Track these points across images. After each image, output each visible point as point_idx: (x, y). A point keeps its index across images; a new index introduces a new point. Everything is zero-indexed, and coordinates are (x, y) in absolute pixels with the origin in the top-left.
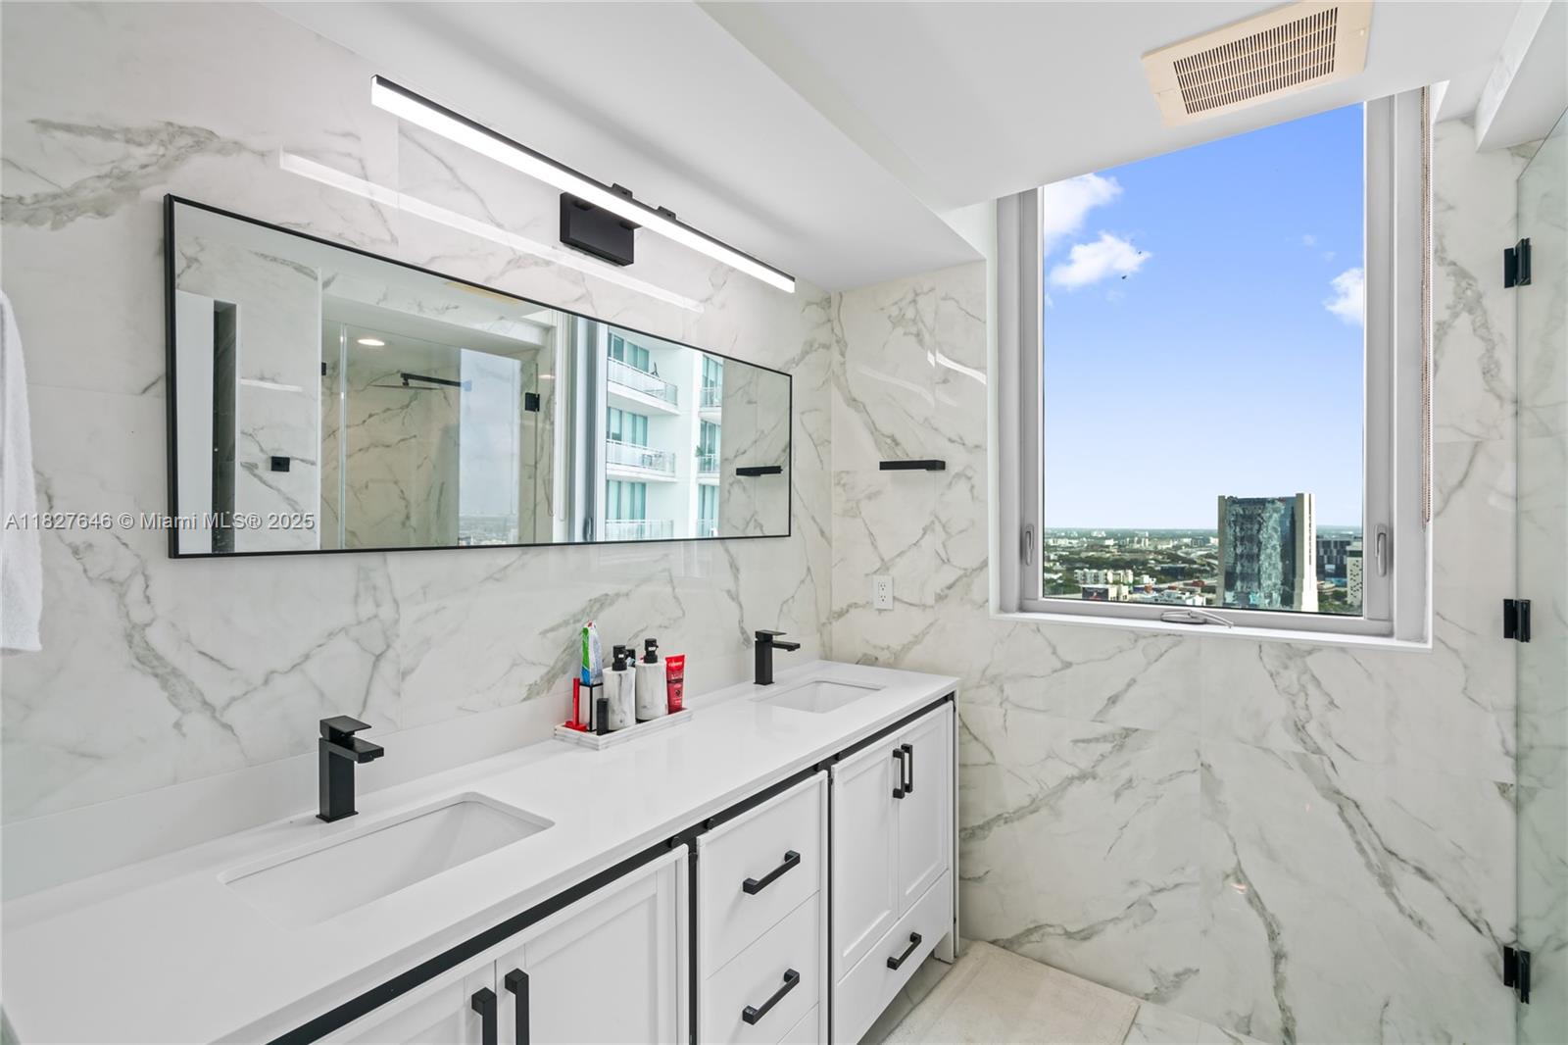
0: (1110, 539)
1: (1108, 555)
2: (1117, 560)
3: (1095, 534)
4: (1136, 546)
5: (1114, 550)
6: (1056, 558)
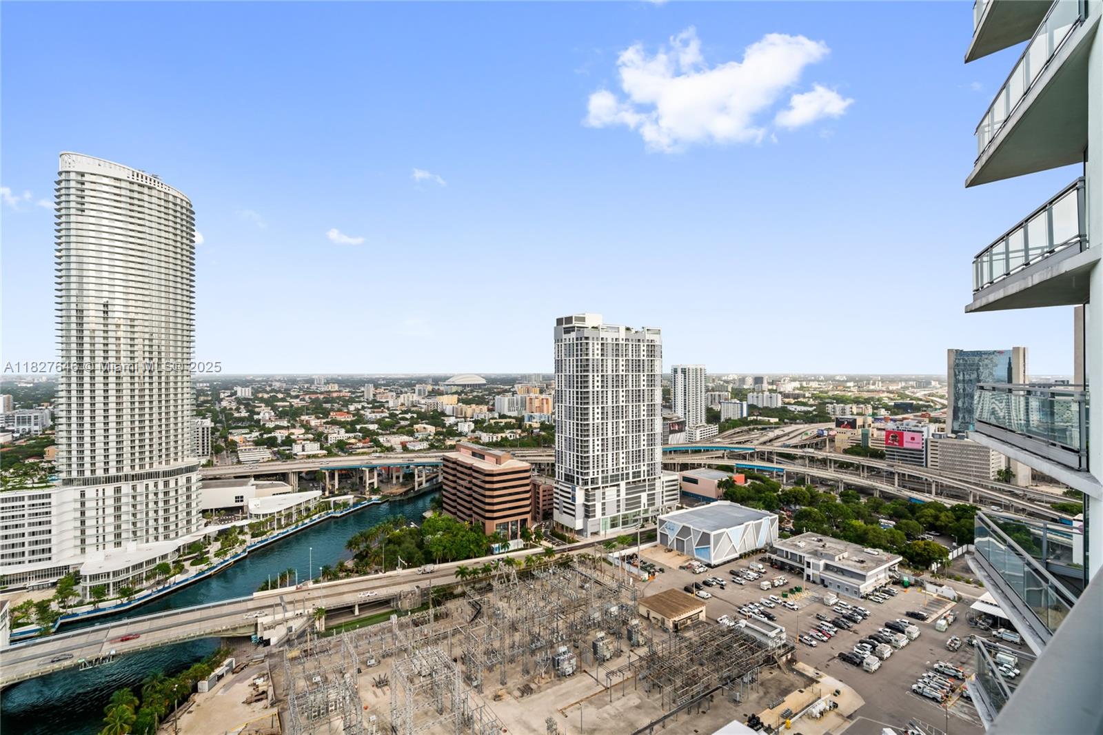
0: (850, 381)
1: (850, 394)
2: (857, 398)
3: (838, 378)
4: (872, 387)
5: (855, 389)
6: (810, 395)
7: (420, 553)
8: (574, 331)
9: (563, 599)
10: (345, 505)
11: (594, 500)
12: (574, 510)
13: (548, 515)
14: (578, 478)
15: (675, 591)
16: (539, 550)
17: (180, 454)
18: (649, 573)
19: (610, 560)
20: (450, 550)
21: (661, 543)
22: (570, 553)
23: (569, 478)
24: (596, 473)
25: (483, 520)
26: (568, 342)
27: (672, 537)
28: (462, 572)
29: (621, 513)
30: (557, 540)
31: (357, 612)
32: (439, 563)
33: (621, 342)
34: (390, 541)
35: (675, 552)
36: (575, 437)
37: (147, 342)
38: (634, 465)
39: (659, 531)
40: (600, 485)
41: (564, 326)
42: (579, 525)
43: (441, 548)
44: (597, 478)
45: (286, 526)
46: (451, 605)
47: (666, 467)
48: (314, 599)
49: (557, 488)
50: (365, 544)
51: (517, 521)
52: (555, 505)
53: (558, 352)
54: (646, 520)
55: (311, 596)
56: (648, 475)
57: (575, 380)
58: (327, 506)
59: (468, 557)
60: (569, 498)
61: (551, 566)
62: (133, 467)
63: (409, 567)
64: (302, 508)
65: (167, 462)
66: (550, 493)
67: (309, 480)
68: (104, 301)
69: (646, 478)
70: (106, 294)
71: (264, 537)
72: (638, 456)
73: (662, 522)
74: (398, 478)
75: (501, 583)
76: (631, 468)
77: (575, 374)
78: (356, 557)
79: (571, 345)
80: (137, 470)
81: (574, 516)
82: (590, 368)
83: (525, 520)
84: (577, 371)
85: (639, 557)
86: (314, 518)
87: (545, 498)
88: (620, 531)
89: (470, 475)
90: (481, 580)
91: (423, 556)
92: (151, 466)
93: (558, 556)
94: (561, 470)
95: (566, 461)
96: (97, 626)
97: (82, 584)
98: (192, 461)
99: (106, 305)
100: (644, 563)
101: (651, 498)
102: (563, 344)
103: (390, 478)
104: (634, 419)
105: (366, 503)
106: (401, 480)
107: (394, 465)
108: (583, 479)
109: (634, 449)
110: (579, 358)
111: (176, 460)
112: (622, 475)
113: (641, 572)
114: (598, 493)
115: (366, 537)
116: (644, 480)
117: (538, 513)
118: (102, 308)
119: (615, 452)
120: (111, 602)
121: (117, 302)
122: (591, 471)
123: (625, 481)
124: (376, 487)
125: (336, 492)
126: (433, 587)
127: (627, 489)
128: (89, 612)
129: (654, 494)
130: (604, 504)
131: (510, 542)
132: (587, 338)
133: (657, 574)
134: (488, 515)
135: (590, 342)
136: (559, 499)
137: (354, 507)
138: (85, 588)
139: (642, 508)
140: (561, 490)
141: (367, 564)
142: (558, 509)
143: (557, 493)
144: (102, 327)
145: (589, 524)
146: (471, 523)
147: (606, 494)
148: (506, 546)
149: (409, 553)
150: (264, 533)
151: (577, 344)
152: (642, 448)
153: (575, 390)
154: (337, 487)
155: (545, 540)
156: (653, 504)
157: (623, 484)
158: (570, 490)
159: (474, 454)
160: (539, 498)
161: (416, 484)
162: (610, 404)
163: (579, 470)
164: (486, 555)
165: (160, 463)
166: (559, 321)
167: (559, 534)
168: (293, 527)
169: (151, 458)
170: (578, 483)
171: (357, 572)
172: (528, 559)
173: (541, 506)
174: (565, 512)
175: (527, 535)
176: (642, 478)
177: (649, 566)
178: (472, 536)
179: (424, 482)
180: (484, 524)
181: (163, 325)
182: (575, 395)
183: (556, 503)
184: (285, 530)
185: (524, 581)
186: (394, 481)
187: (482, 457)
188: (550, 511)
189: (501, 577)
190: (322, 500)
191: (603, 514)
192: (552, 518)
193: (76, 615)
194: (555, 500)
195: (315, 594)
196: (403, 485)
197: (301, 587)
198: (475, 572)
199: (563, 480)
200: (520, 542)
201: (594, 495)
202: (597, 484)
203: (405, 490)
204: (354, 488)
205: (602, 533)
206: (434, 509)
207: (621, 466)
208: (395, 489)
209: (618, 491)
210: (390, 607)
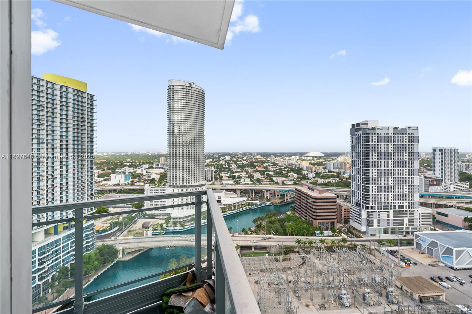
7: (281, 229)
8: (361, 130)
9: (349, 266)
10: (256, 204)
11: (373, 218)
12: (360, 221)
13: (347, 221)
14: (363, 205)
15: (422, 278)
16: (340, 238)
17: (200, 179)
18: (406, 263)
19: (380, 250)
20: (295, 231)
21: (417, 248)
22: (356, 243)
23: (358, 205)
24: (374, 204)
25: (311, 219)
26: (357, 136)
27: (424, 246)
28: (298, 242)
29: (390, 227)
30: (351, 235)
31: (253, 250)
32: (290, 235)
33: (390, 135)
34: (271, 222)
35: (426, 255)
36: (362, 184)
37: (191, 140)
38: (399, 202)
39: (415, 241)
40: (376, 210)
41: (356, 128)
42: (363, 229)
43: (290, 229)
44: (375, 206)
45: (234, 210)
46: (292, 256)
47: (422, 204)
48: (237, 240)
49: (352, 209)
50: (260, 222)
51: (329, 222)
52: (350, 217)
53: (352, 141)
54: (408, 233)
55: (237, 239)
56: (409, 208)
57: (362, 155)
58: (249, 204)
59: (303, 235)
60: (358, 215)
61: (344, 248)
62: (186, 183)
63: (276, 235)
64: (240, 204)
65: (196, 182)
66: (348, 211)
67: (244, 193)
68: (179, 127)
69: (407, 209)
70: (179, 125)
71: (226, 213)
72: (402, 197)
73: (417, 236)
74: (278, 195)
75: (317, 251)
76: (397, 203)
77: (361, 152)
78: (256, 226)
79: (360, 138)
80: (188, 184)
81: (360, 224)
82: (371, 149)
83: (333, 222)
84: (363, 151)
85: (399, 253)
86: (244, 208)
87: (345, 213)
88: (389, 237)
89: (306, 198)
90: (307, 247)
91: (283, 231)
92: (192, 183)
93: (349, 243)
94: (354, 199)
95: (356, 195)
96: (172, 235)
97: (172, 220)
98: (204, 182)
99: (179, 128)
100: (403, 257)
101: (411, 222)
102: (355, 137)
103: (275, 195)
104: (399, 176)
105: (264, 205)
106: (280, 197)
107: (277, 190)
108: (366, 206)
109: (399, 193)
110: (364, 144)
111: (199, 181)
112: (391, 206)
113: (401, 262)
114: (376, 215)
115: (261, 219)
116: (407, 211)
117: (342, 220)
118: (178, 129)
119: (386, 194)
120: (178, 228)
121: (182, 127)
122: (371, 202)
123: (393, 210)
124: (269, 198)
125: (254, 199)
126: (284, 246)
127: (394, 214)
128: (172, 230)
129: (413, 219)
130: (379, 220)
131: (324, 232)
132: (369, 134)
133: (411, 265)
134: (314, 217)
135: (371, 136)
136: (352, 215)
137: (259, 206)
138: (172, 221)
139: (405, 226)
140: (354, 210)
141: (260, 230)
142: (352, 219)
143: (352, 211)
144: (178, 136)
145: (369, 230)
146: (307, 219)
147: (380, 215)
148: (322, 233)
149: (277, 229)
150: (226, 212)
151: (363, 137)
152: (405, 193)
153: (362, 160)
154: (254, 197)
155: (344, 234)
156: (413, 225)
157: (391, 212)
158: (358, 211)
159: (309, 188)
160: (342, 212)
161: (285, 199)
162: (383, 168)
163: (364, 201)
164: (312, 236)
165: (194, 182)
166: (353, 126)
167: (352, 232)
168: (236, 211)
169: (192, 180)
170: (363, 208)
171: (255, 233)
172: (333, 242)
173: (343, 216)
174: (355, 221)
175: (333, 230)
176: (405, 209)
177: (406, 259)
178: (305, 226)
179: (289, 199)
180: (312, 221)
181: (195, 134)
182: (361, 163)
183: (351, 216)
184: (233, 211)
185: (329, 252)
186: (277, 197)
187: (313, 190)
188: (348, 220)
189: (317, 248)
190: (247, 202)
191: (379, 226)
192: (349, 223)
193: (169, 230)
194: (350, 215)
195: (238, 239)
196: (280, 199)
197: (234, 235)
198: (305, 243)
199: (355, 205)
200: (330, 233)
201: (373, 215)
202: (375, 209)
203: (281, 201)
204: (261, 198)
205: (377, 235)
206: (291, 211)
207: (390, 201)
208: (277, 201)
209: (388, 215)
210: (266, 250)
